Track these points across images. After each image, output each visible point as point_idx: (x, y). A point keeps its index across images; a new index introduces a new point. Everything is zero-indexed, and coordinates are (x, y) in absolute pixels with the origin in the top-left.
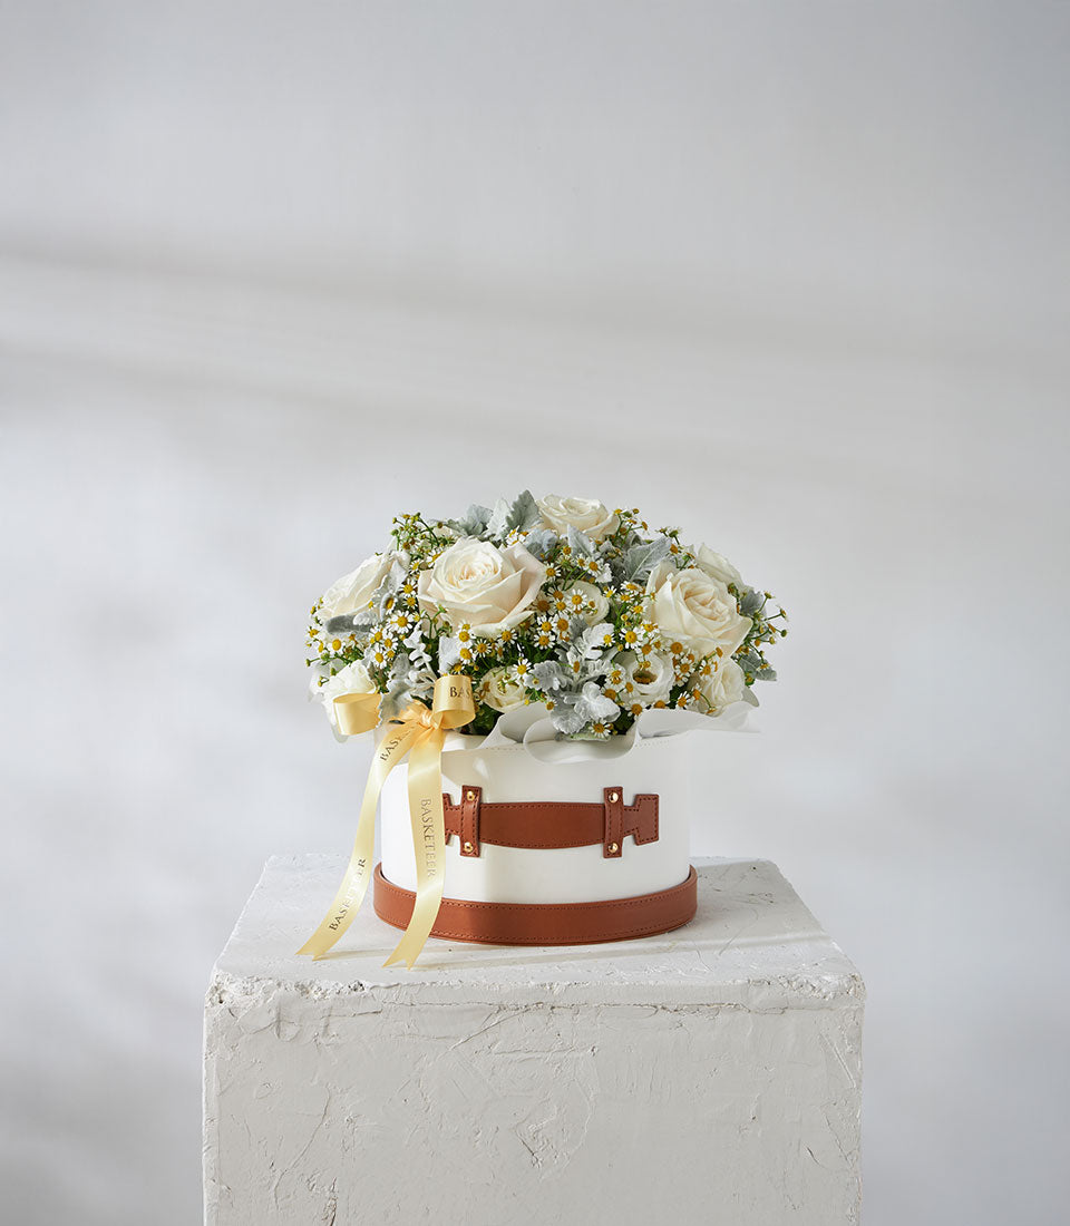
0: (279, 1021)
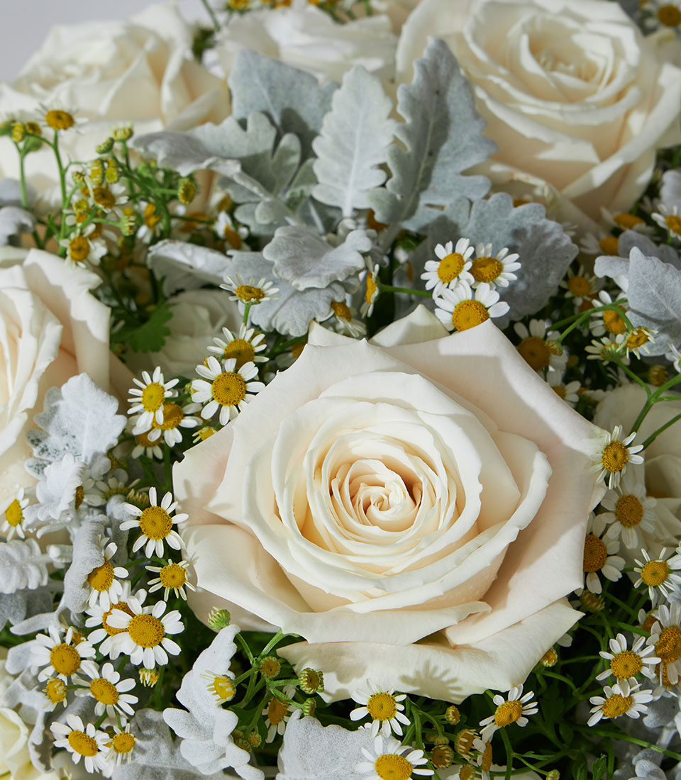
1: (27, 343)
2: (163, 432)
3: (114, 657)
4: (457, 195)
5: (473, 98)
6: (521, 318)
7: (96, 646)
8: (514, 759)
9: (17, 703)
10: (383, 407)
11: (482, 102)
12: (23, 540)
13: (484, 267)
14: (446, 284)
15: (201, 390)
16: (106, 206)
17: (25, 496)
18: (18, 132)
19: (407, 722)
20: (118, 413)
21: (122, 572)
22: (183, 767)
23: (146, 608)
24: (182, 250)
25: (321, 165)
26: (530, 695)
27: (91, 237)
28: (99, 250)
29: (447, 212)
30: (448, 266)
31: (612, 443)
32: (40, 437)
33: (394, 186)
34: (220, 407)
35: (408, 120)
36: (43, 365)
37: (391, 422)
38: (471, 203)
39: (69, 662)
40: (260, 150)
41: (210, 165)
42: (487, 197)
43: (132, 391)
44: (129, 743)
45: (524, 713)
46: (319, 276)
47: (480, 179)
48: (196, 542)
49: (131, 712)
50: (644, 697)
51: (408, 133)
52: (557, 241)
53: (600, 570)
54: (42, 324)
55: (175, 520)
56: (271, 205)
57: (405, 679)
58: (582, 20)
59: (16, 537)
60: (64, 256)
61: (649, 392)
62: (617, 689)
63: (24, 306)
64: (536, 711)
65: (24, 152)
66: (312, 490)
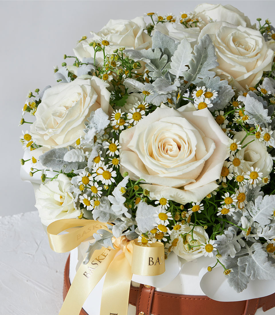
1: (88, 99)
2: (119, 126)
3: (98, 181)
4: (206, 76)
5: (215, 51)
6: (218, 110)
7: (94, 178)
8: (197, 222)
9: (72, 191)
10: (175, 125)
11: (217, 52)
12: (80, 149)
13: (208, 94)
14: (198, 97)
15: (130, 116)
16: (113, 66)
17: (82, 138)
18: (94, 45)
19: (169, 206)
20: (108, 119)
21: (102, 159)
22: (112, 213)
23: (108, 170)
24: (132, 81)
25: (173, 64)
26: (202, 204)
27: (109, 74)
28: (111, 78)
29: (203, 80)
30: (199, 93)
31: (233, 143)
32: (88, 123)
33: (190, 71)
34: (134, 121)
35: (196, 54)
36: (91, 105)
37: (176, 130)
38: (210, 78)
39: (87, 181)
40: (157, 58)
41: (142, 60)
42: (214, 77)
43: (113, 114)
44: (98, 203)
45: (200, 209)
46: (165, 91)
47: (213, 72)
48: (123, 154)
49: (100, 196)
50: (232, 210)
51: (195, 58)
52: (230, 91)
53: (227, 176)
54: (93, 95)
55: (118, 147)
56: (157, 72)
57: (171, 196)
58: (249, 34)
59: (78, 148)
60: (101, 78)
61: (247, 133)
62: (225, 207)
63: (89, 89)
64: (203, 209)
65: (96, 51)
66: (154, 144)
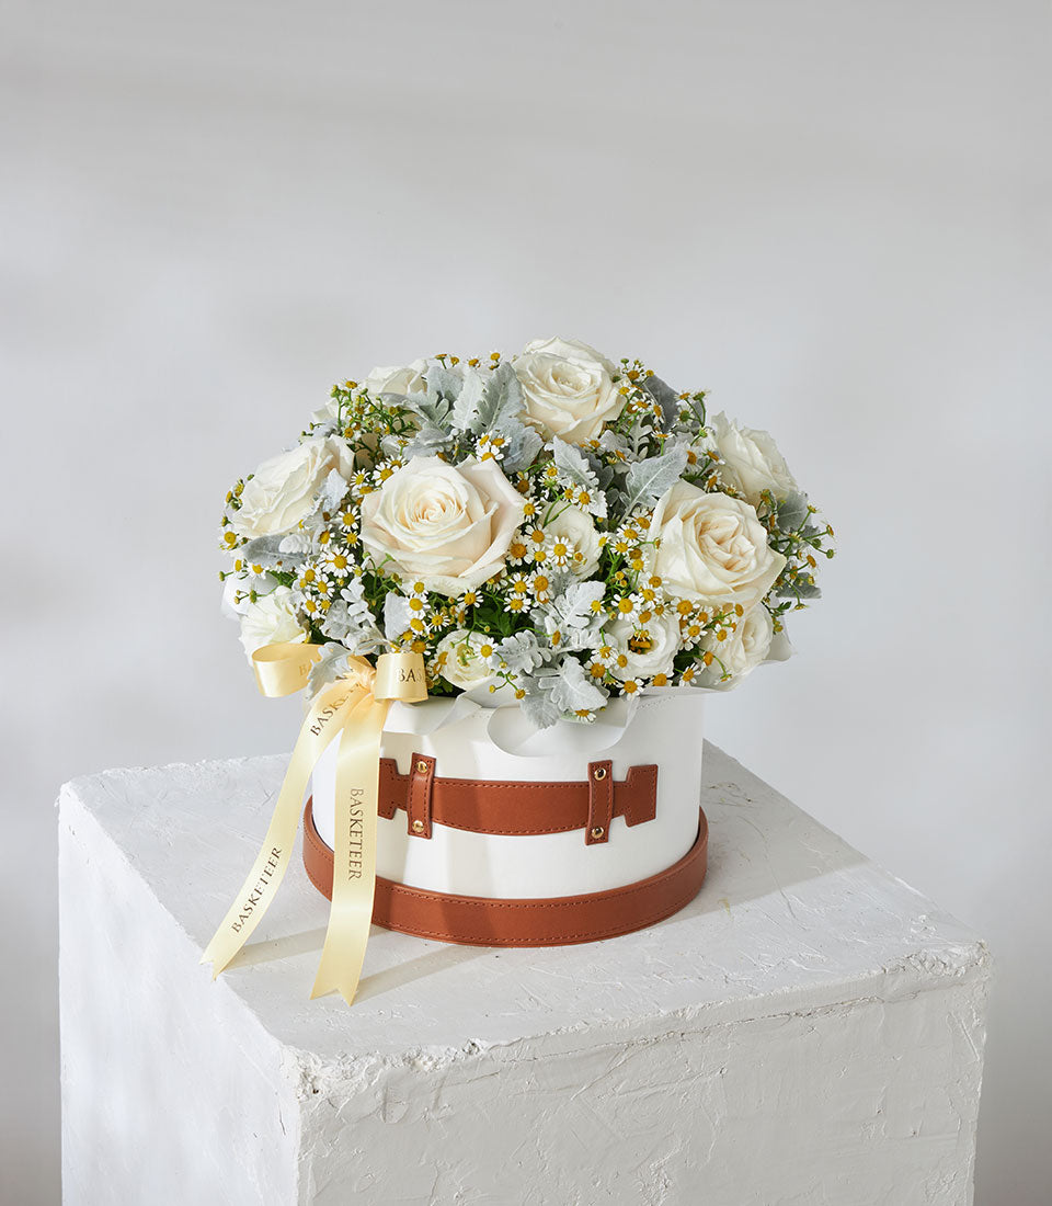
0: (385, 1103)
1: (318, 461)
3: (328, 573)
5: (520, 388)
7: (322, 569)
11: (524, 390)
13: (497, 441)
14: (482, 447)
19: (429, 598)
20: (346, 486)
23: (342, 553)
25: (456, 412)
26: (480, 593)
30: (485, 441)
33: (479, 418)
34: (383, 480)
35: (488, 392)
36: (322, 466)
37: (441, 486)
40: (431, 403)
41: (406, 405)
43: (353, 478)
45: (477, 600)
52: (536, 440)
54: (326, 454)
57: (432, 586)
63: (320, 450)
64: (481, 600)
